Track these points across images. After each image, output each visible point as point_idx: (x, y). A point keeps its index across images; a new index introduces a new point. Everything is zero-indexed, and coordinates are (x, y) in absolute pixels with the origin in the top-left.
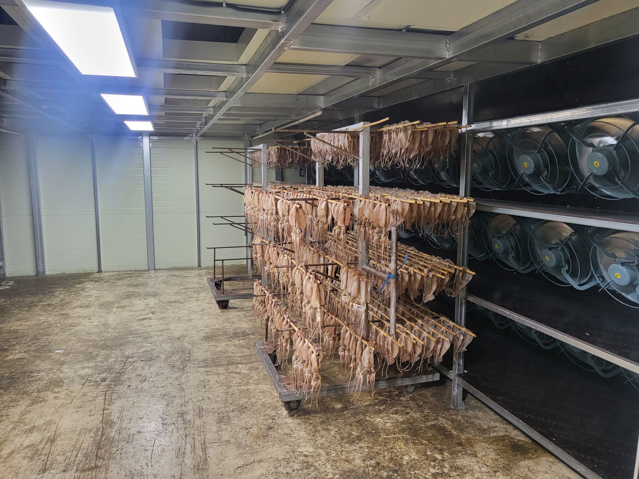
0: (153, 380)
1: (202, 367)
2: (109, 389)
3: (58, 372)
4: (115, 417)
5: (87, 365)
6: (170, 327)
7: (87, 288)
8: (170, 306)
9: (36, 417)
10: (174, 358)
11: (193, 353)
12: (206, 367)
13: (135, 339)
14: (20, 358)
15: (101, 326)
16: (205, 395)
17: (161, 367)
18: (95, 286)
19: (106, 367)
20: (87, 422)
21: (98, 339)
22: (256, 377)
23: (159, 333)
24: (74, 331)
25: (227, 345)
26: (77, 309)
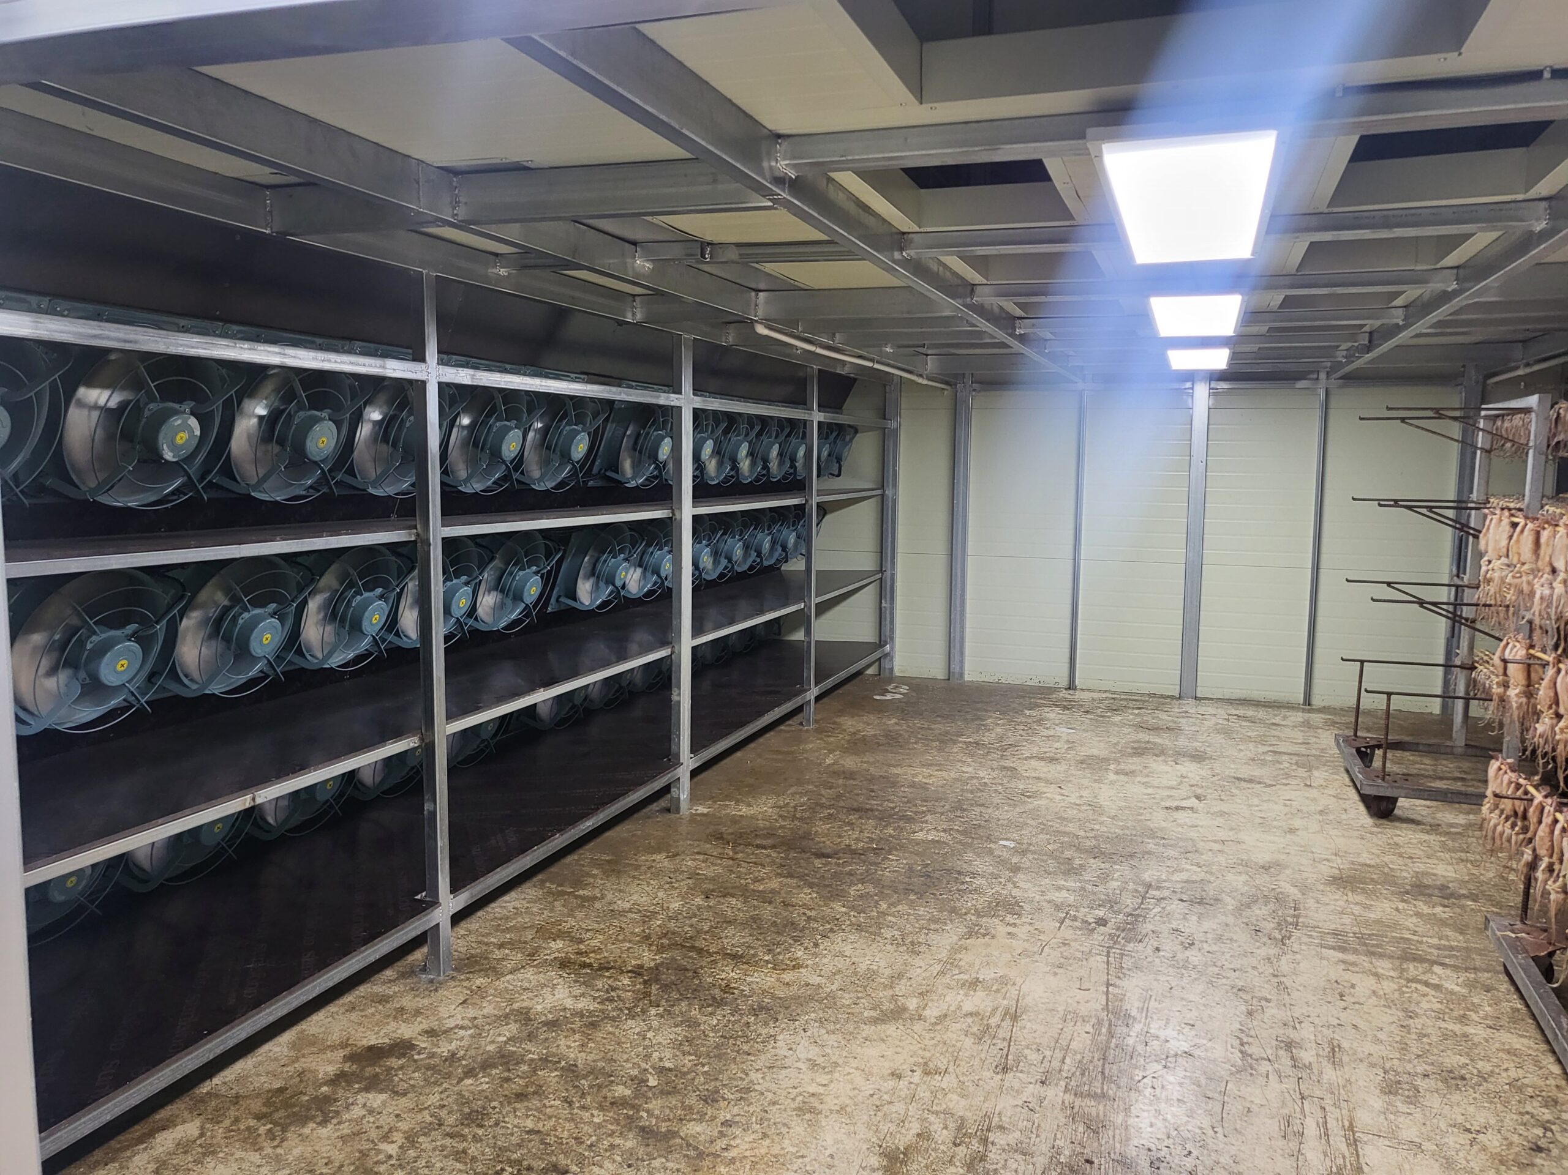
0: (1209, 949)
1: (1333, 948)
2: (1115, 943)
3: (1010, 885)
4: (1133, 1005)
5: (1063, 883)
6: (1242, 836)
7: (1048, 720)
8: (1237, 788)
9: (978, 962)
10: (1258, 912)
11: (1305, 909)
12: (1343, 949)
13: (1161, 849)
14: (938, 841)
15: (1084, 808)
16: (1343, 1016)
17: (1227, 925)
18: (1064, 717)
19: (1103, 897)
20: (1077, 999)
21: (1082, 833)
22: (1488, 1009)
23: (1217, 847)
24: (1031, 806)
25: (1397, 910)
26: (1034, 763)
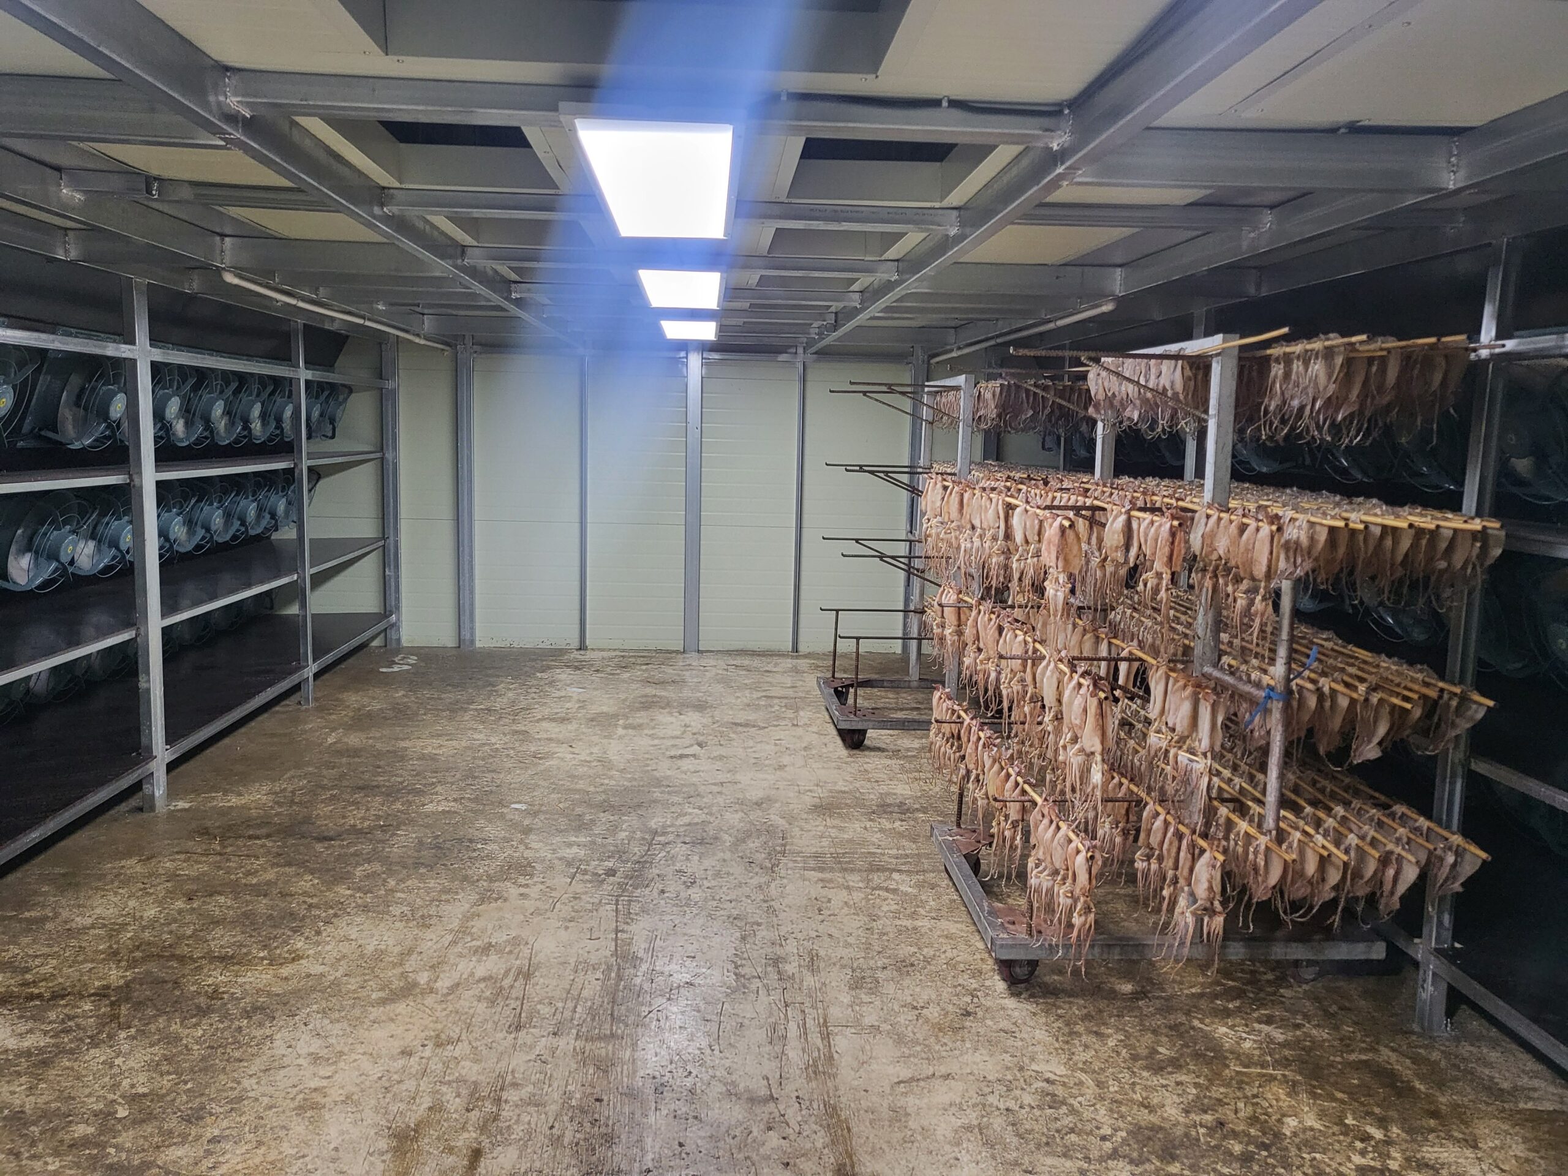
0: (709, 885)
1: (814, 869)
2: (623, 891)
3: (522, 847)
4: (639, 947)
5: (574, 839)
6: (738, 777)
7: (560, 680)
8: (734, 732)
9: (490, 926)
10: (752, 845)
11: (792, 837)
12: (821, 870)
13: (666, 796)
14: (448, 812)
15: (595, 764)
16: (821, 928)
17: (724, 860)
18: (575, 677)
19: (612, 848)
20: (587, 949)
21: (592, 789)
22: (932, 903)
23: (716, 789)
24: (542, 768)
25: (865, 828)
26: (545, 725)
